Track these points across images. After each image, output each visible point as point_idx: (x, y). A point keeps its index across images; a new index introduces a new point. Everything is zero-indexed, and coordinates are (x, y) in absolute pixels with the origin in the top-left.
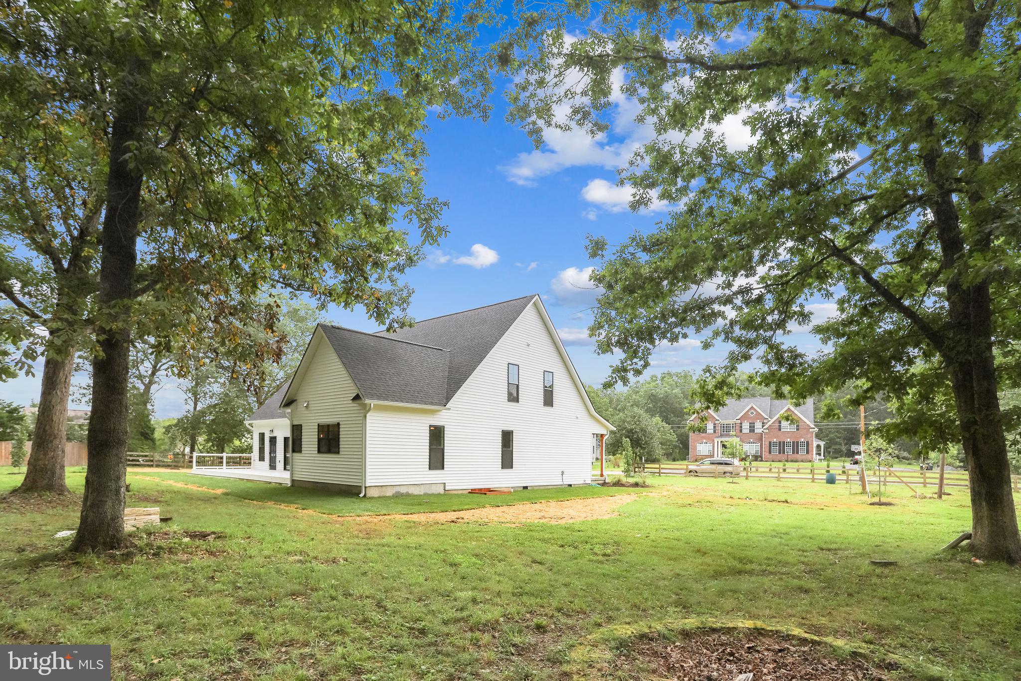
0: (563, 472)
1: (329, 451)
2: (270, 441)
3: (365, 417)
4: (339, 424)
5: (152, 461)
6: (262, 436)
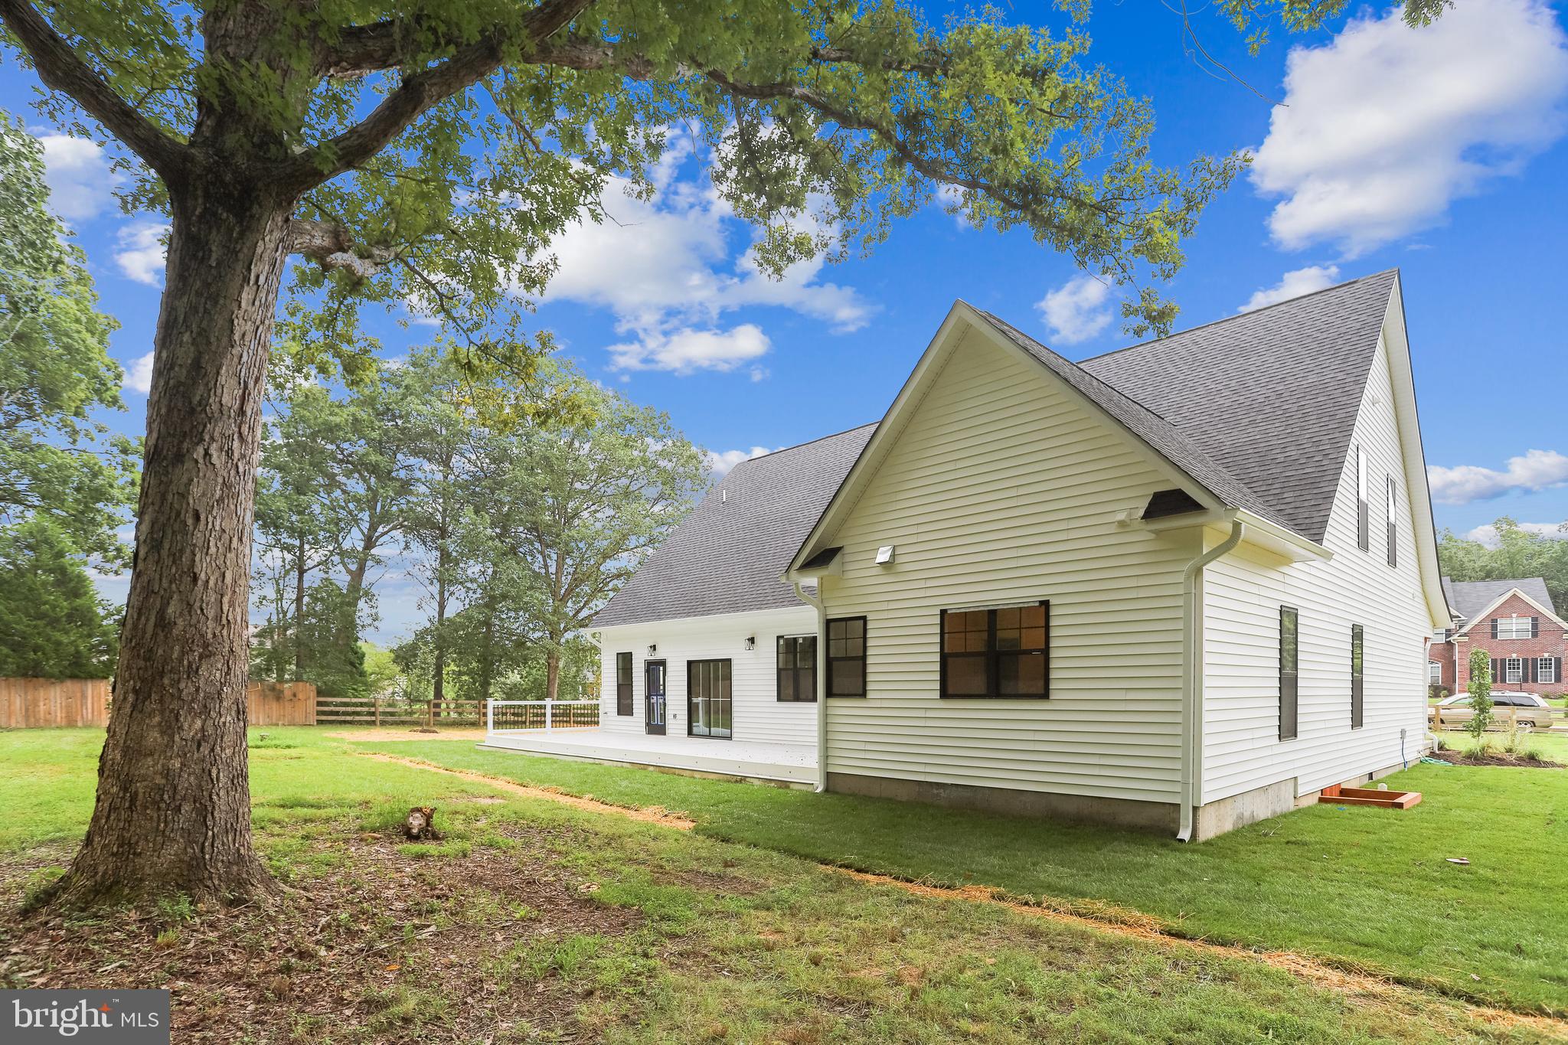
0: (1403, 732)
1: (995, 690)
2: (648, 671)
3: (1198, 572)
4: (1045, 604)
5: (373, 714)
6: (625, 661)
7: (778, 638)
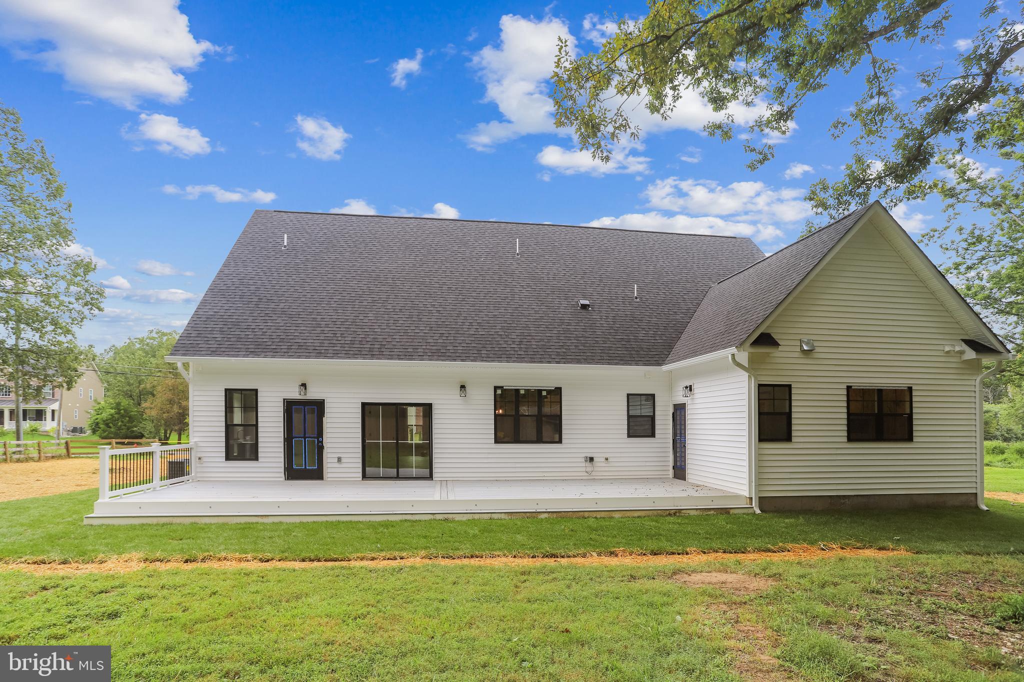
4: (910, 389)
7: (496, 388)
